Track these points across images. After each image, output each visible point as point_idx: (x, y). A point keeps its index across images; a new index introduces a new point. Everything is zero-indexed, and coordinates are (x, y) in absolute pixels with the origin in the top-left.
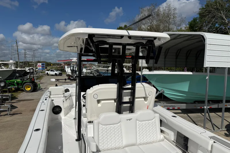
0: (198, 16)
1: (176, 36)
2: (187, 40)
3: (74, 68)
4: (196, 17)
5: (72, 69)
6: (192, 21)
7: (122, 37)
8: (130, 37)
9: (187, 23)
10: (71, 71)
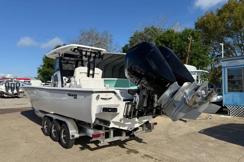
0: (129, 43)
1: (111, 55)
2: (119, 59)
3: (10, 85)
4: (127, 44)
5: (7, 85)
6: (124, 47)
7: (89, 49)
8: (92, 49)
9: (121, 48)
10: (5, 88)
